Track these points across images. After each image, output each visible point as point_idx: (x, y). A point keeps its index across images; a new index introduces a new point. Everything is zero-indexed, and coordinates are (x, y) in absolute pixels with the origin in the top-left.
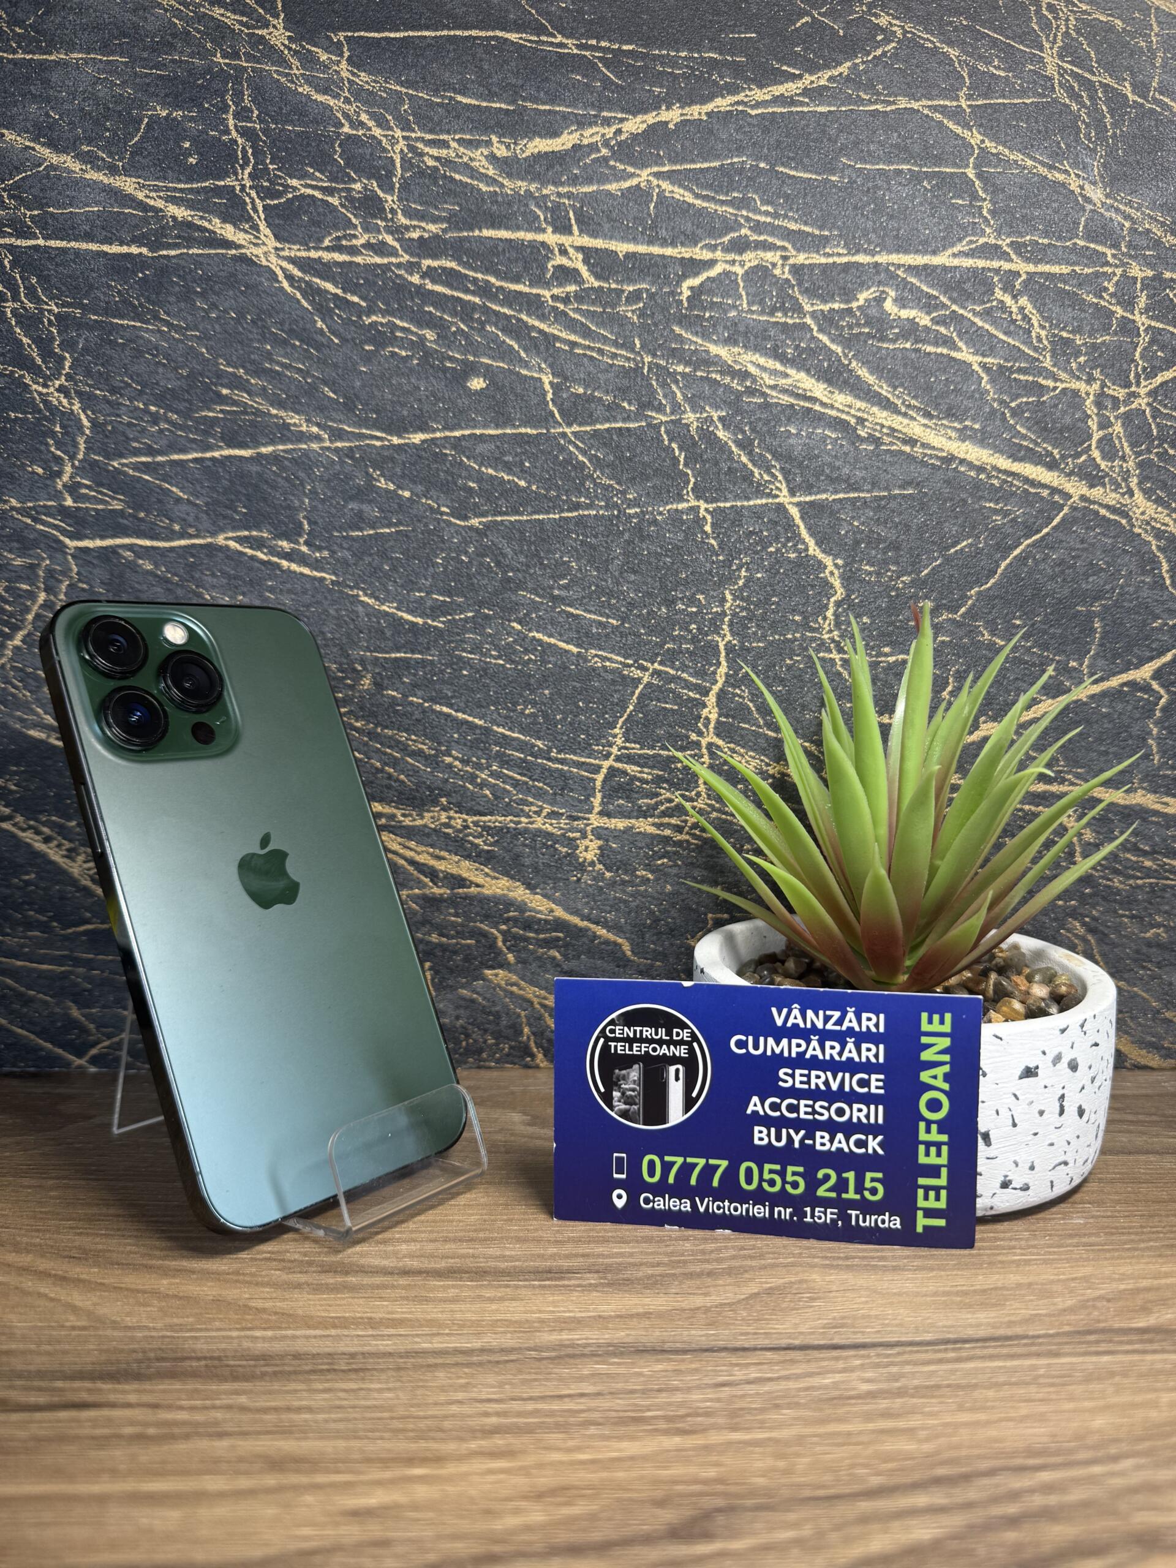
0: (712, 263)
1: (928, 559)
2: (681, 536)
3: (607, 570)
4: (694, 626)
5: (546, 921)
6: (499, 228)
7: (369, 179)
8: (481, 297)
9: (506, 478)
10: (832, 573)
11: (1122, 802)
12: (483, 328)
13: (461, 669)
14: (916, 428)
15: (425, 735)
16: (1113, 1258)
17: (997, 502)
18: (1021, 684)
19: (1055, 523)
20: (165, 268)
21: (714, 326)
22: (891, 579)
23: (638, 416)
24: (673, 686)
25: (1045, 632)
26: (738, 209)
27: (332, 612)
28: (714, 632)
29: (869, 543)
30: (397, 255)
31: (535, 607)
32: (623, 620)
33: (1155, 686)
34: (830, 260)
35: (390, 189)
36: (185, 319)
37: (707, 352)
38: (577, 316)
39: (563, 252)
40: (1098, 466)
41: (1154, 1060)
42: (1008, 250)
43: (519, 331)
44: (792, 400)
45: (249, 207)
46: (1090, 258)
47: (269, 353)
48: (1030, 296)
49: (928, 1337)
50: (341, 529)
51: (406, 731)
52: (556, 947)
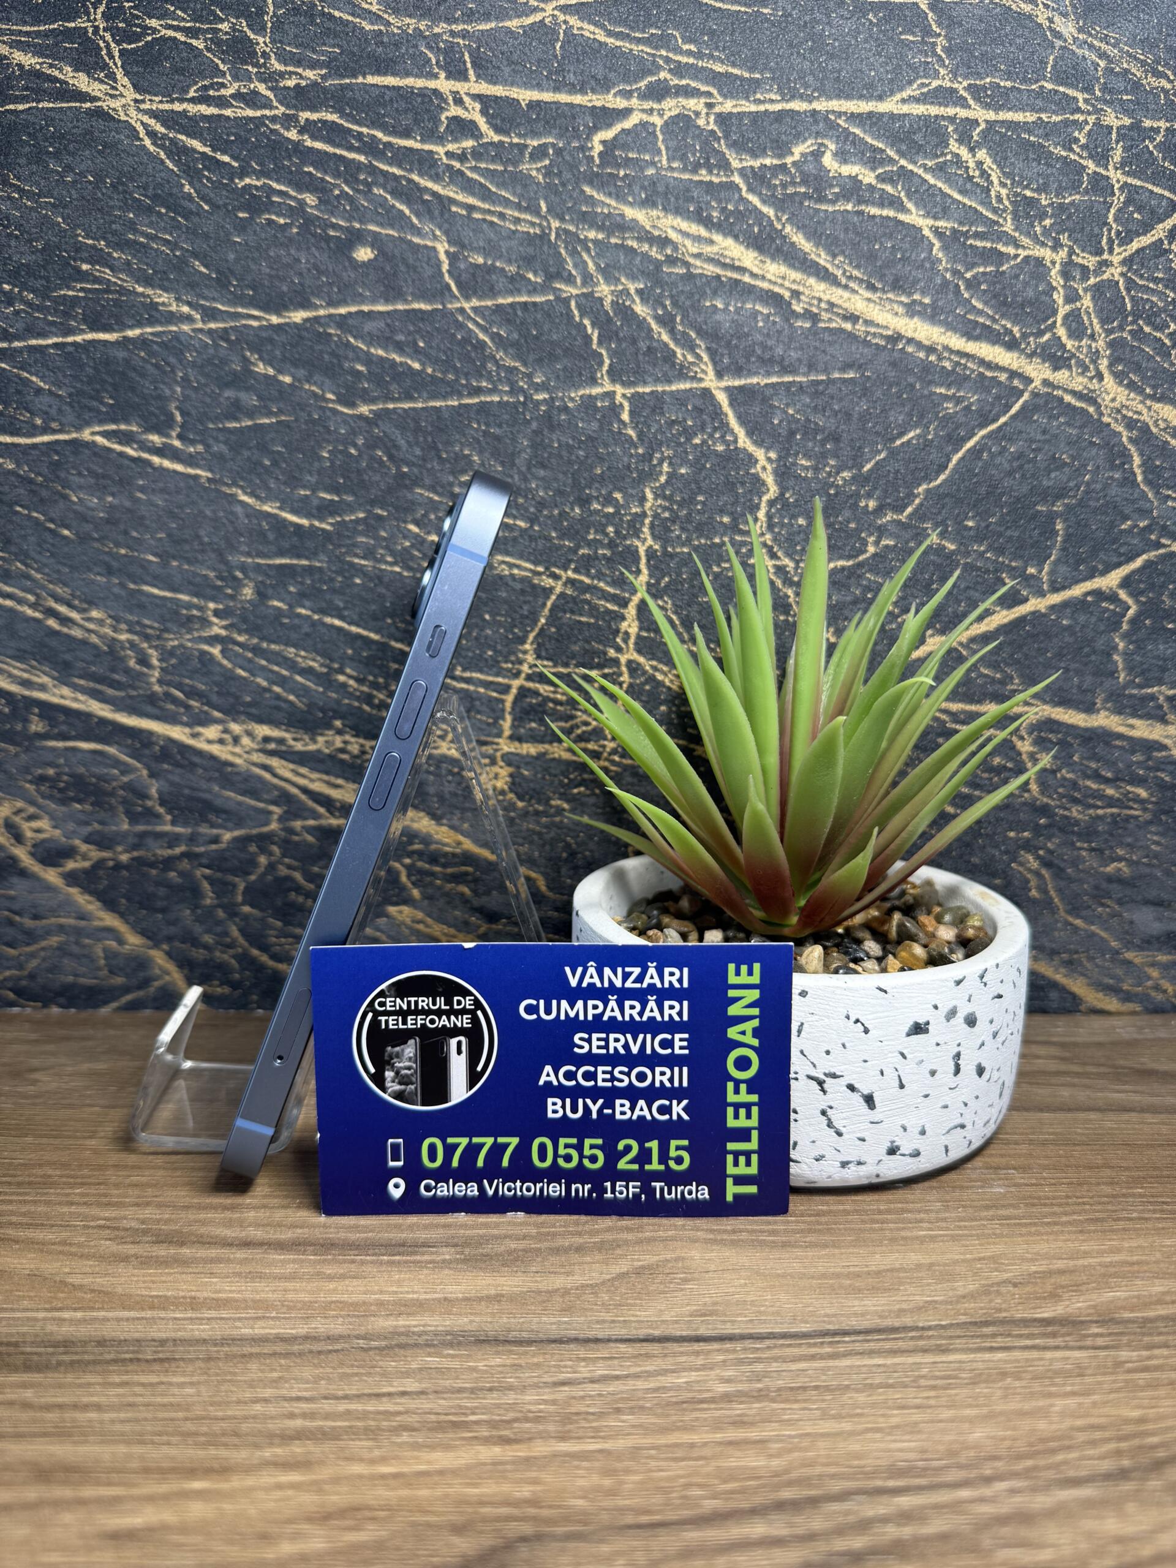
0: (626, 112)
1: (871, 451)
2: (595, 425)
3: (513, 464)
4: (611, 529)
5: (454, 855)
6: (385, 74)
7: (237, 18)
8: (366, 154)
9: (398, 359)
10: (764, 468)
11: (1082, 724)
12: (370, 191)
13: (353, 576)
14: (859, 302)
15: (318, 653)
16: (1030, 1234)
17: (949, 387)
18: (972, 593)
19: (1013, 411)
20: (13, 126)
21: (630, 185)
22: (829, 474)
23: (544, 288)
24: (588, 596)
25: (1000, 535)
26: (656, 48)
27: (208, 513)
28: (632, 536)
29: (805, 434)
30: (271, 108)
31: (433, 506)
32: (532, 521)
33: (1123, 595)
34: (762, 108)
35: (261, 30)
36: (38, 184)
37: (622, 216)
38: (475, 176)
39: (459, 101)
40: (1063, 346)
41: (1112, 1004)
42: (965, 94)
43: (410, 193)
44: (718, 271)
45: (104, 52)
46: (1056, 104)
47: (131, 221)
48: (989, 149)
49: (805, 1328)
50: (217, 419)
51: (295, 646)
52: (466, 883)
